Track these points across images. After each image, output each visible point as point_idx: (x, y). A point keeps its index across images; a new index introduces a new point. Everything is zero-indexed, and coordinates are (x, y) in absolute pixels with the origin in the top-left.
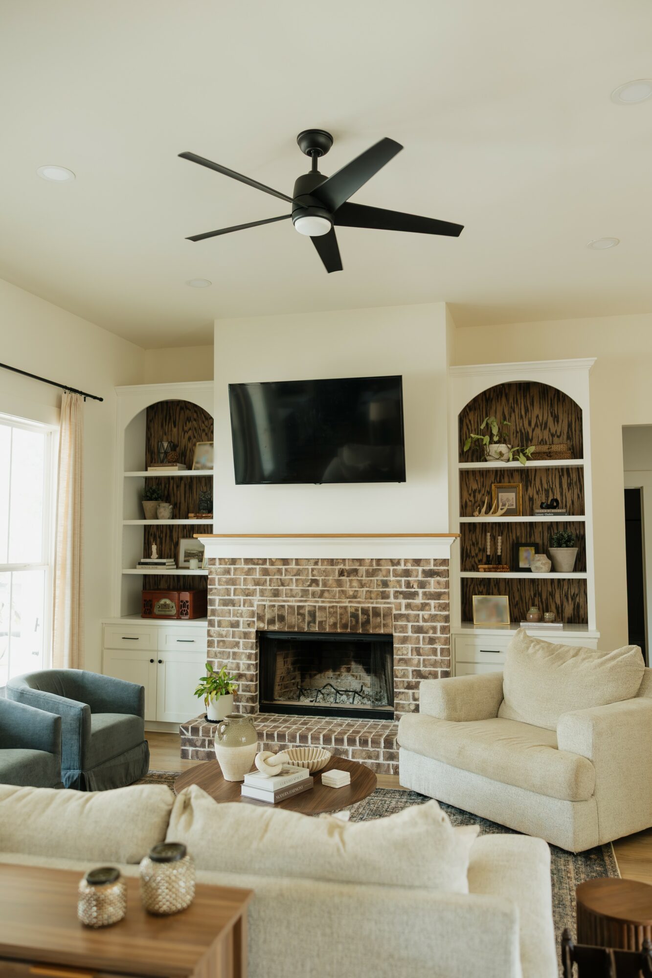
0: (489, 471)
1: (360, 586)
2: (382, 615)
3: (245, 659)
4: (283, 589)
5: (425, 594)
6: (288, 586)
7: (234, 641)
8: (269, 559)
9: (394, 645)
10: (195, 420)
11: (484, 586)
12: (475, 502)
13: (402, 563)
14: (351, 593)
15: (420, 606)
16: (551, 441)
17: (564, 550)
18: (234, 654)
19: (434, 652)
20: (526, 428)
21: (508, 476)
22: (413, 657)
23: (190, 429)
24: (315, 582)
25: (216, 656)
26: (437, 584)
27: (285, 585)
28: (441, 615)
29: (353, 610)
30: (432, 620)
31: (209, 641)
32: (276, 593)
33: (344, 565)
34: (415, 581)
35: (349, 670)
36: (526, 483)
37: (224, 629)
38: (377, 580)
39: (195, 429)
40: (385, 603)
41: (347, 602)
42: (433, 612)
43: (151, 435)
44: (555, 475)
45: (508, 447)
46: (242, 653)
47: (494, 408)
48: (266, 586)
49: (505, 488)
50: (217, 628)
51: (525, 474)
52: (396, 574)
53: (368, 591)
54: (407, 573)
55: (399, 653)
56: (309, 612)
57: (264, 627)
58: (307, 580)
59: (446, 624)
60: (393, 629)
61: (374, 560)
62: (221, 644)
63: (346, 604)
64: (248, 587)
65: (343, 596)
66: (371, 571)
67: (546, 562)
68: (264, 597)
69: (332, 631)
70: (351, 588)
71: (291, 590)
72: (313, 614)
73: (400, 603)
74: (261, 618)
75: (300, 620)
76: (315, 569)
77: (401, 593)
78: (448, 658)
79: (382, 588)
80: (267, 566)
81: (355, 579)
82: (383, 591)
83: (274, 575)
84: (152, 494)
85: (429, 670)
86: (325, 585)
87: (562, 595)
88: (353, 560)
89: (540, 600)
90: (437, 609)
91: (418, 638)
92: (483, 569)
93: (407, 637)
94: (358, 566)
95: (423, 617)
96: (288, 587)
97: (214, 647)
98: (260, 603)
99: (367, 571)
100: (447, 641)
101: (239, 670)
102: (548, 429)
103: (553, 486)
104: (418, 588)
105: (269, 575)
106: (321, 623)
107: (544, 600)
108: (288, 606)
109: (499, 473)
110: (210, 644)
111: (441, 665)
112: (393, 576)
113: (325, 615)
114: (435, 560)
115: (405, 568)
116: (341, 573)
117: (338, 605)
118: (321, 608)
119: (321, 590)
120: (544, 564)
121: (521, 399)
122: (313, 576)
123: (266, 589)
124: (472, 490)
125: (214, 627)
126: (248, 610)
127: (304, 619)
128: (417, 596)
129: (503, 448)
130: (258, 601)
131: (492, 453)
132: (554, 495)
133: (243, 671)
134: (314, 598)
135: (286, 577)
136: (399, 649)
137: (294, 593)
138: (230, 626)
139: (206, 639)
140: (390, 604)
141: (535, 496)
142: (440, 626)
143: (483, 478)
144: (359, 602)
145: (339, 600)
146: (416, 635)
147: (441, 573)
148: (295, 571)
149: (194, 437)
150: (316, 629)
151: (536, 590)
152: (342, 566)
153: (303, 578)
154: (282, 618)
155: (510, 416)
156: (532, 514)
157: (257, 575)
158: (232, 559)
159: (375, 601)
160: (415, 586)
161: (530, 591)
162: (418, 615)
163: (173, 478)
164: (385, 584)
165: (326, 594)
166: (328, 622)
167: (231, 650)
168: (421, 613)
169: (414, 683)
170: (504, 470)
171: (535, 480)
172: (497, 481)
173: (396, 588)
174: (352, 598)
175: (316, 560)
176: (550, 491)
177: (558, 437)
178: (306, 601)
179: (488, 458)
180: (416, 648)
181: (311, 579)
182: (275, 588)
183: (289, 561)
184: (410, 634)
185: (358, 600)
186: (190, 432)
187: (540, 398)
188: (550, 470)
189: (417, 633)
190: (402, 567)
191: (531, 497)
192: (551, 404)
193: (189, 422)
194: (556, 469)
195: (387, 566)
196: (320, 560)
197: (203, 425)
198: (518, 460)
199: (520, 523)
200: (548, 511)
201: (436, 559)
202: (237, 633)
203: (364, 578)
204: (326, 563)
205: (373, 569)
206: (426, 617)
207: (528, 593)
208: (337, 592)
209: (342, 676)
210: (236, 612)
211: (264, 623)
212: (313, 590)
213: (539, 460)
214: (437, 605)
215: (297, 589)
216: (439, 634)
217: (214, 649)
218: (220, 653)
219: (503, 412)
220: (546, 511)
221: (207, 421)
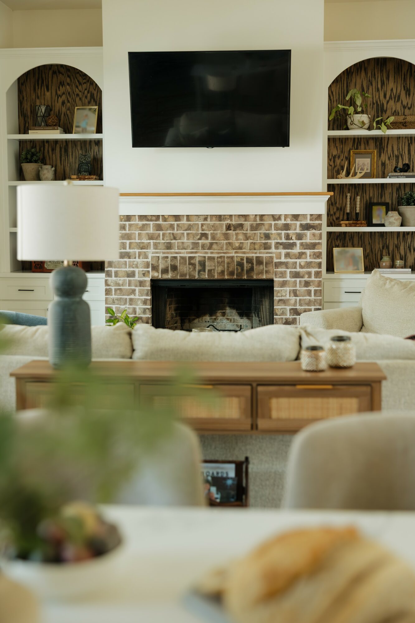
0: (347, 138)
1: (245, 239)
2: (264, 263)
3: (141, 304)
4: (175, 242)
5: (302, 244)
6: (180, 239)
7: (131, 289)
8: (162, 215)
9: (274, 289)
10: (68, 84)
11: (340, 240)
12: (335, 166)
13: (283, 218)
14: (237, 245)
15: (298, 255)
16: (403, 112)
17: (413, 208)
18: (131, 300)
19: (309, 293)
20: (381, 100)
21: (364, 143)
22: (291, 298)
23: (64, 93)
24: (204, 235)
25: (113, 303)
26: (312, 236)
27: (177, 238)
28: (315, 262)
29: (239, 260)
30: (307, 266)
31: (106, 290)
32: (169, 246)
33: (231, 220)
34: (294, 234)
35: (224, 314)
36: (379, 150)
37: (120, 279)
38: (260, 233)
39: (69, 93)
40: (267, 253)
41: (234, 252)
42: (309, 260)
43: (23, 98)
44: (405, 143)
45: (369, 117)
46: (138, 299)
47: (354, 80)
48: (160, 240)
49: (361, 154)
50: (114, 278)
51: (379, 141)
52: (277, 228)
53: (252, 243)
54: (286, 227)
55: (279, 295)
56: (199, 262)
57: (158, 276)
58: (197, 234)
59: (320, 270)
60: (274, 274)
61: (258, 216)
62: (118, 292)
63: (232, 254)
64: (143, 241)
65: (230, 247)
66: (255, 225)
67: (398, 218)
68: (158, 249)
69: (220, 278)
70: (237, 240)
71: (183, 243)
72: (203, 264)
73: (280, 253)
74: (155, 268)
75: (192, 269)
76: (205, 224)
77: (281, 244)
78: (321, 298)
79: (265, 240)
80: (160, 222)
81: (240, 233)
82: (265, 242)
83: (167, 230)
84: (32, 157)
85: (304, 308)
86: (213, 238)
87: (406, 247)
88: (239, 215)
89: (387, 251)
90: (312, 257)
91: (295, 282)
92: (344, 225)
93: (286, 281)
94: (244, 221)
95: (300, 264)
96: (179, 241)
97: (112, 295)
98: (154, 255)
99: (252, 226)
100: (319, 284)
101: (135, 314)
102: (400, 101)
103: (402, 152)
104: (296, 240)
105: (162, 230)
106: (210, 271)
107: (390, 252)
108: (180, 257)
109: (356, 141)
110: (108, 292)
111: (314, 304)
112: (275, 230)
113: (214, 264)
114: (311, 215)
115: (285, 222)
116: (229, 227)
117: (226, 255)
118: (210, 258)
119: (210, 243)
120: (396, 220)
121: (378, 73)
122: (203, 230)
123: (159, 243)
124: (332, 155)
125: (111, 277)
126: (143, 261)
127: (195, 268)
128: (295, 246)
129: (365, 118)
130: (152, 253)
131: (356, 122)
132: (403, 161)
133: (139, 315)
134: (204, 249)
135: (178, 232)
136: (278, 292)
137: (185, 245)
138: (126, 276)
139: (103, 287)
140: (272, 254)
141: (387, 162)
142: (314, 271)
143: (342, 144)
144: (244, 253)
145: (225, 251)
146: (294, 279)
147: (317, 226)
148: (186, 227)
149: (68, 101)
150: (206, 276)
151: (384, 244)
152: (229, 222)
153: (193, 232)
154: (174, 268)
155: (368, 89)
156: (384, 176)
157: (151, 231)
158: (127, 216)
159: (258, 251)
160: (294, 238)
161: (379, 244)
162: (296, 262)
163: (48, 141)
164: (267, 237)
165: (215, 246)
166: (216, 270)
167: (128, 297)
168: (298, 261)
169: (291, 319)
170: (361, 138)
171: (387, 147)
172: (354, 148)
173: (277, 240)
174: (238, 249)
175: (206, 216)
176: (400, 157)
177: (409, 109)
178: (196, 253)
179: (350, 127)
180: (294, 290)
181: (201, 234)
182: (167, 241)
183: (181, 218)
184: (288, 278)
185: (244, 250)
186: (64, 97)
187: (395, 73)
188: (401, 138)
189: (295, 278)
190: (283, 222)
191: (384, 162)
192: (404, 78)
193: (62, 87)
194: (406, 137)
195: (269, 221)
196: (209, 216)
197: (77, 90)
198: (380, 129)
199: (373, 185)
200: (401, 174)
201: (313, 215)
202: (133, 282)
203: (249, 232)
204: (214, 219)
205: (257, 224)
206: (302, 264)
207: (378, 246)
208: (225, 244)
209: (218, 319)
210: (132, 264)
211: (159, 273)
212: (202, 242)
213: (396, 129)
214: (312, 254)
215: (188, 242)
216: (313, 278)
217: (111, 297)
218: (117, 299)
219: (362, 85)
220: (399, 174)
221: (81, 86)
